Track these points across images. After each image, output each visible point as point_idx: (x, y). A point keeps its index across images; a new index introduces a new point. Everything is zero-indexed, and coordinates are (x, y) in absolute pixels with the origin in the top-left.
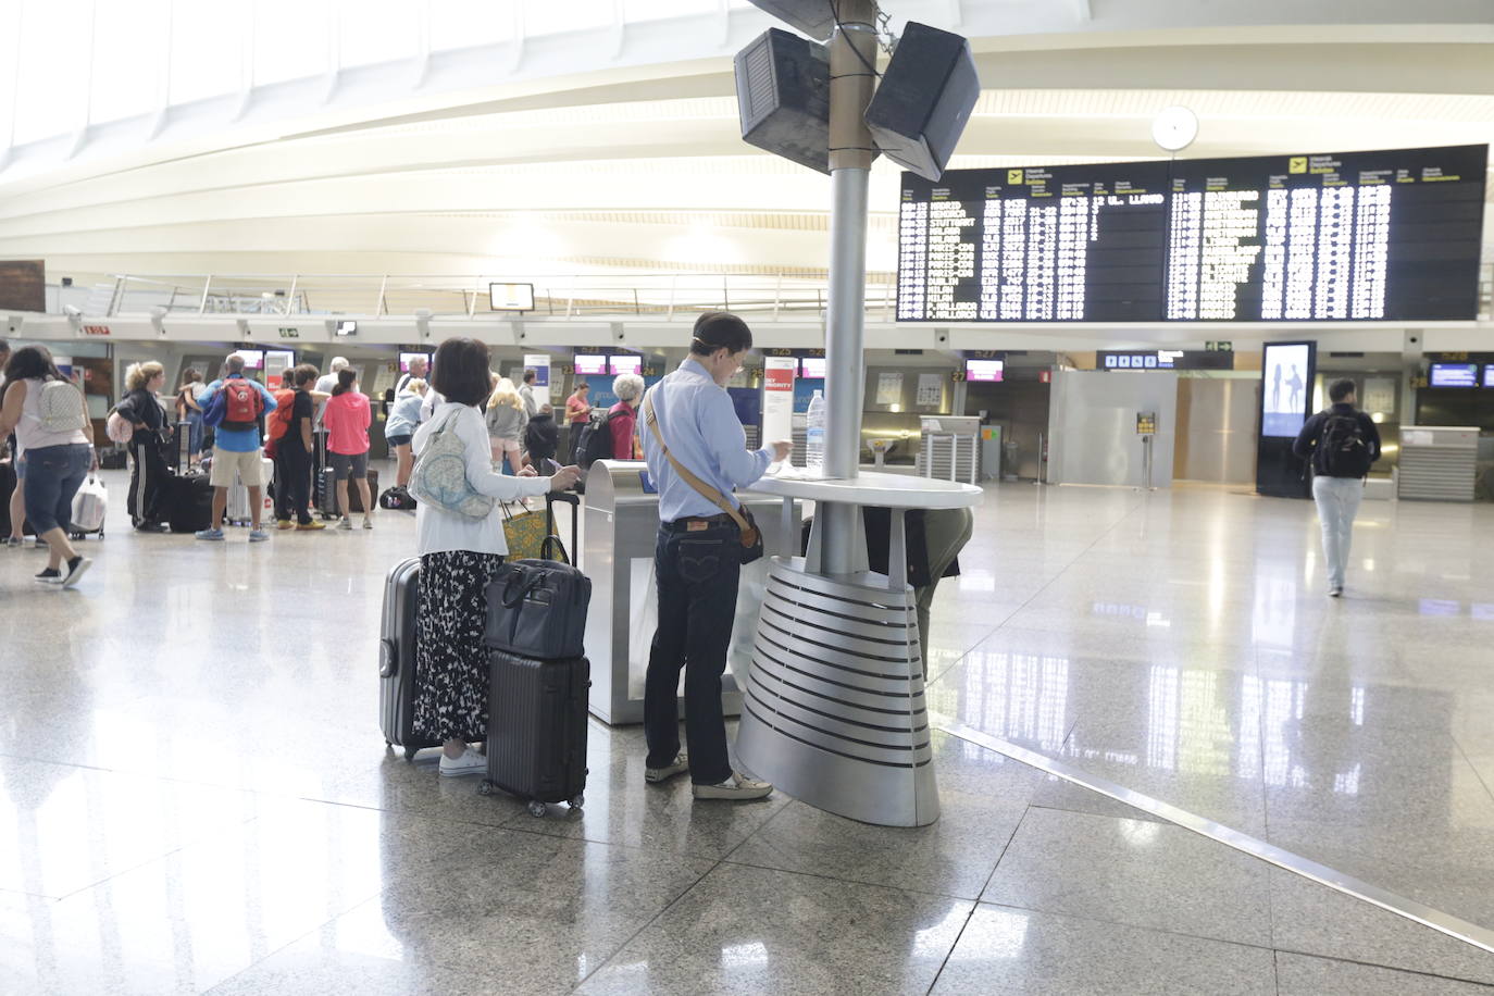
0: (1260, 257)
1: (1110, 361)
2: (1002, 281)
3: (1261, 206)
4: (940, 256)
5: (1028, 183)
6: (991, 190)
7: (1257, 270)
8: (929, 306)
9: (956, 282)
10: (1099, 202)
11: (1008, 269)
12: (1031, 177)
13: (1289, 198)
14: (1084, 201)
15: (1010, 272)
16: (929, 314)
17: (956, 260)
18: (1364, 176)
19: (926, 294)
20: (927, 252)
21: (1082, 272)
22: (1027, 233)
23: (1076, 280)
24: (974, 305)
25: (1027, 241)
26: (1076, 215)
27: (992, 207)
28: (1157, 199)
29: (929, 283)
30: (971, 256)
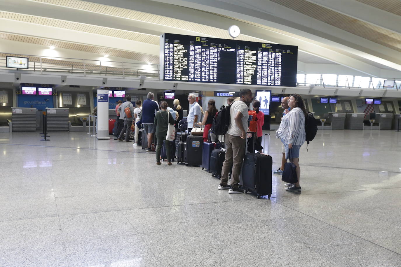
0: (257, 68)
1: (218, 94)
2: (195, 70)
5: (201, 41)
6: (191, 42)
7: (256, 71)
8: (174, 76)
10: (220, 49)
12: (202, 40)
13: (262, 54)
18: (277, 50)
26: (214, 52)
27: (192, 47)
28: (234, 50)
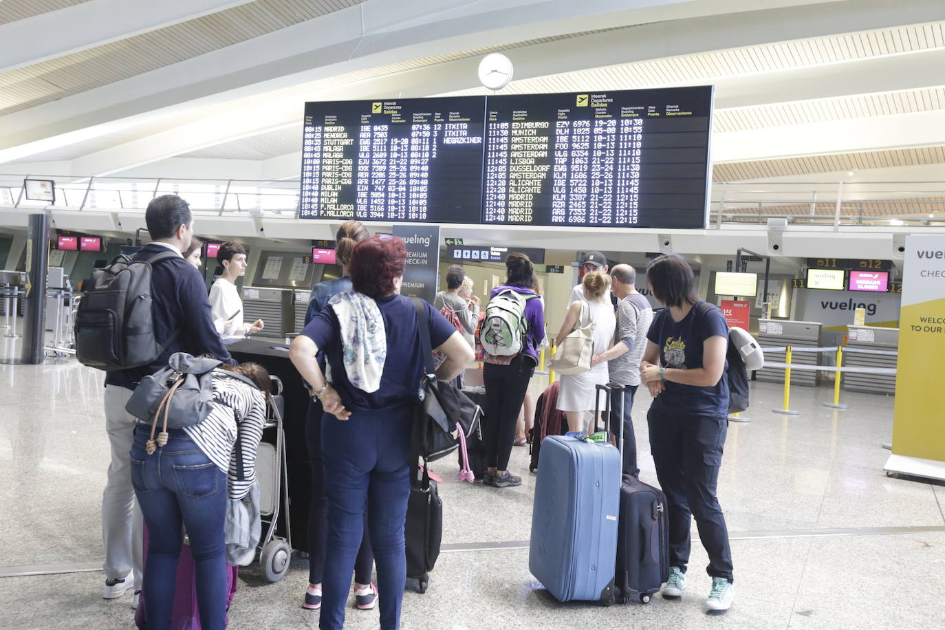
3: (551, 134)
4: (329, 168)
9: (340, 188)
11: (375, 179)
14: (427, 127)
15: (377, 182)
16: (322, 212)
17: (340, 171)
19: (319, 197)
20: (321, 165)
21: (425, 182)
22: (388, 152)
23: (422, 189)
24: (352, 207)
25: (388, 158)
29: (322, 189)
30: (350, 168)
